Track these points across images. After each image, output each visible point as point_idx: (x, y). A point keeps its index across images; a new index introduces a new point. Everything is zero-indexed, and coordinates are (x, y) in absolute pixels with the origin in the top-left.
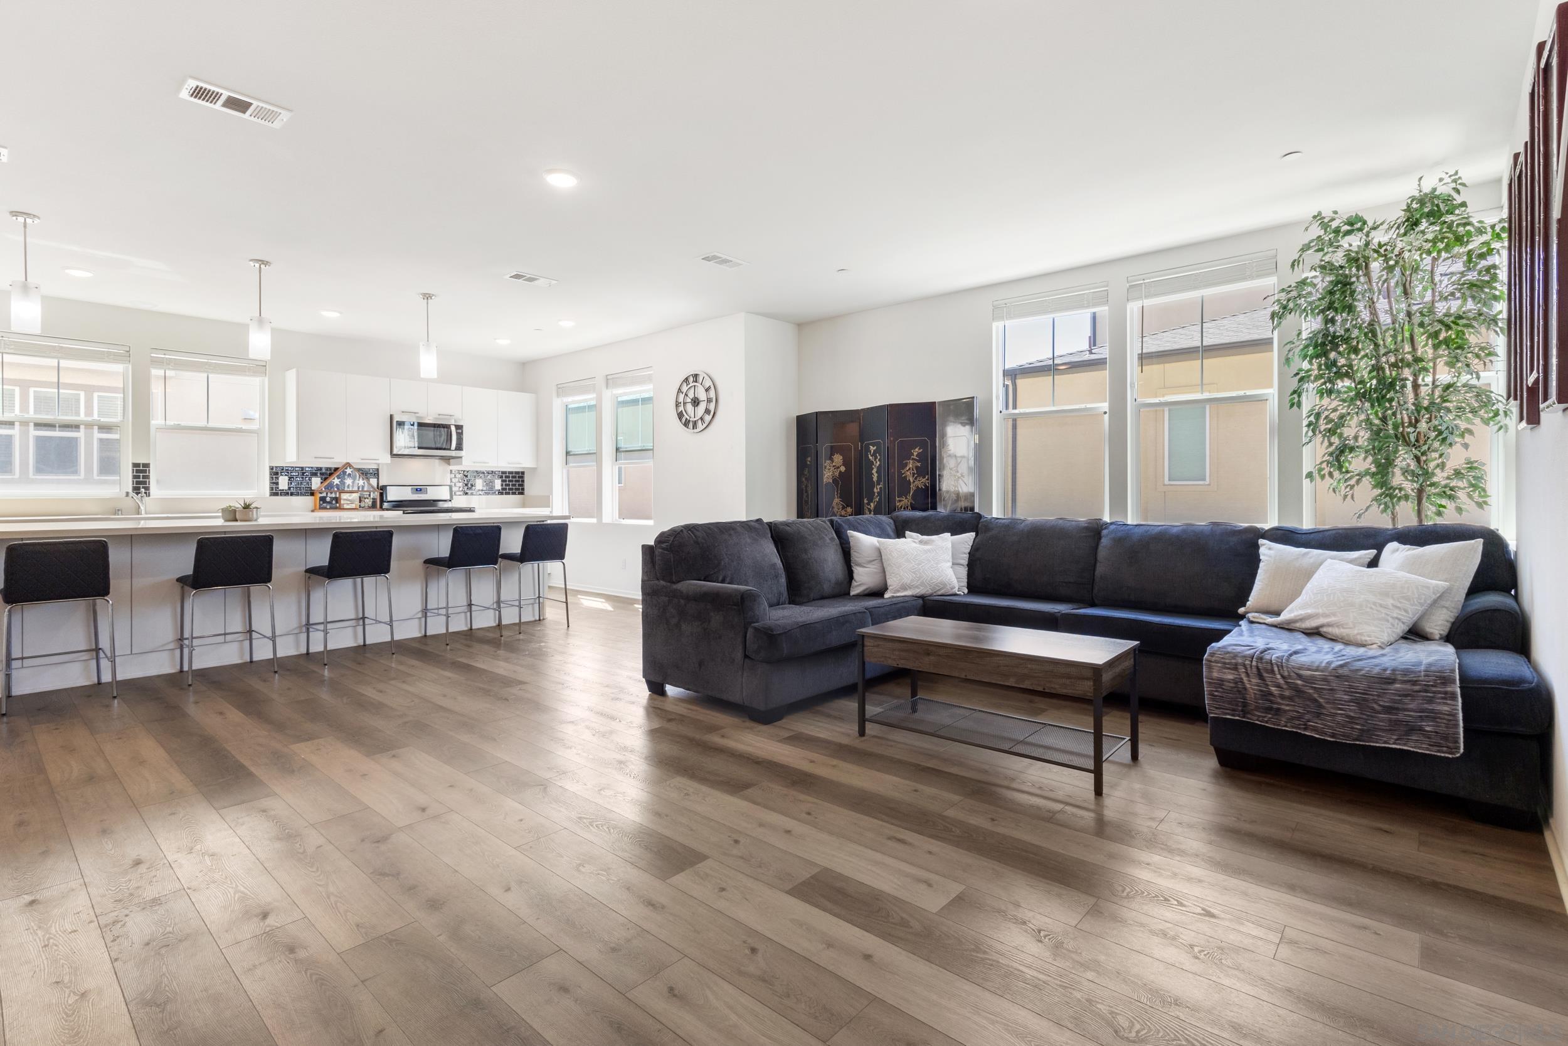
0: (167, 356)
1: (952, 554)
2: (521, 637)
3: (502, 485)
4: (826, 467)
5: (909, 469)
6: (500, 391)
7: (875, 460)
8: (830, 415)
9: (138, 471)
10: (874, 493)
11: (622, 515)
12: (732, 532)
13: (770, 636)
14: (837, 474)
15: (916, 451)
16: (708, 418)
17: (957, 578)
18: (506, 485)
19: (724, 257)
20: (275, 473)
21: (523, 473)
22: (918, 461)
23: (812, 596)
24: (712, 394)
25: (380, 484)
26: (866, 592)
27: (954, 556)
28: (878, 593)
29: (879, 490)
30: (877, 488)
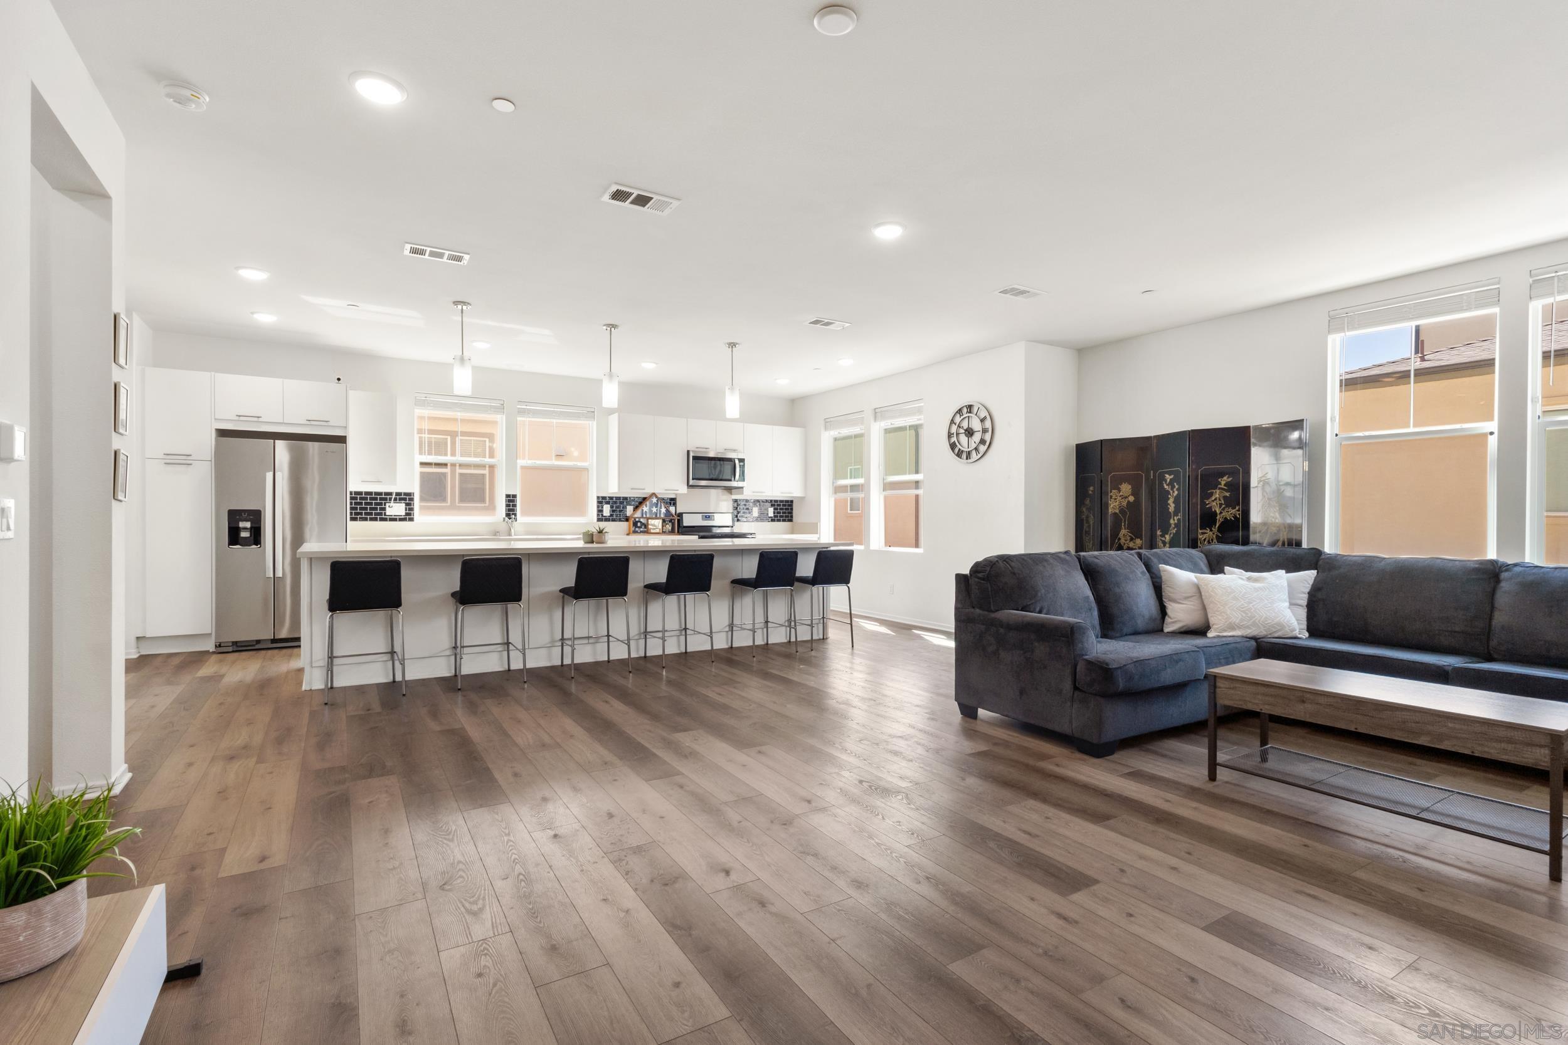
0: (528, 407)
1: (1289, 593)
2: (813, 653)
3: (774, 513)
4: (1111, 497)
5: (1216, 499)
6: (774, 427)
7: (1172, 489)
8: (1118, 442)
9: (509, 501)
10: (1170, 525)
11: (889, 543)
12: (1046, 564)
13: (1103, 671)
14: (1125, 504)
15: (1224, 481)
16: (982, 448)
17: (1297, 620)
18: (778, 513)
19: (1022, 288)
20: (601, 501)
21: (792, 501)
22: (1226, 491)
23: (1125, 630)
24: (988, 424)
25: (678, 512)
26: (1182, 630)
27: (1291, 595)
28: (1200, 631)
29: (1176, 521)
30: (1174, 520)
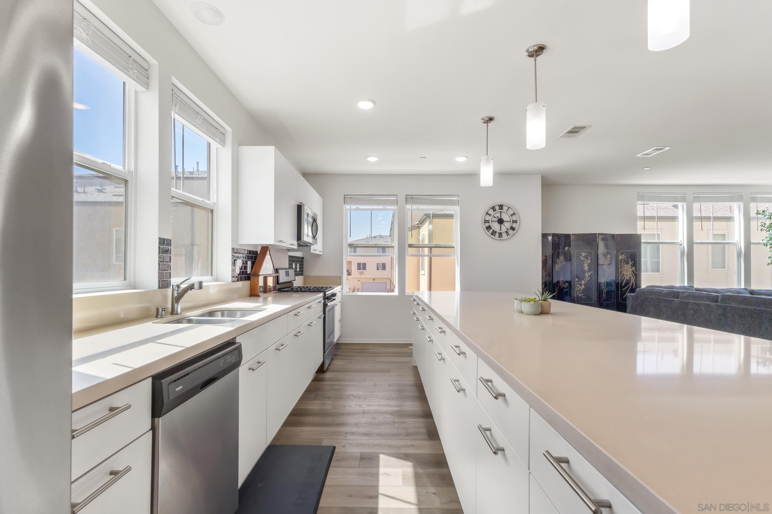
3: (299, 268)
9: (162, 251)
16: (512, 232)
21: (303, 258)
24: (516, 218)
29: (589, 274)
30: (588, 274)
